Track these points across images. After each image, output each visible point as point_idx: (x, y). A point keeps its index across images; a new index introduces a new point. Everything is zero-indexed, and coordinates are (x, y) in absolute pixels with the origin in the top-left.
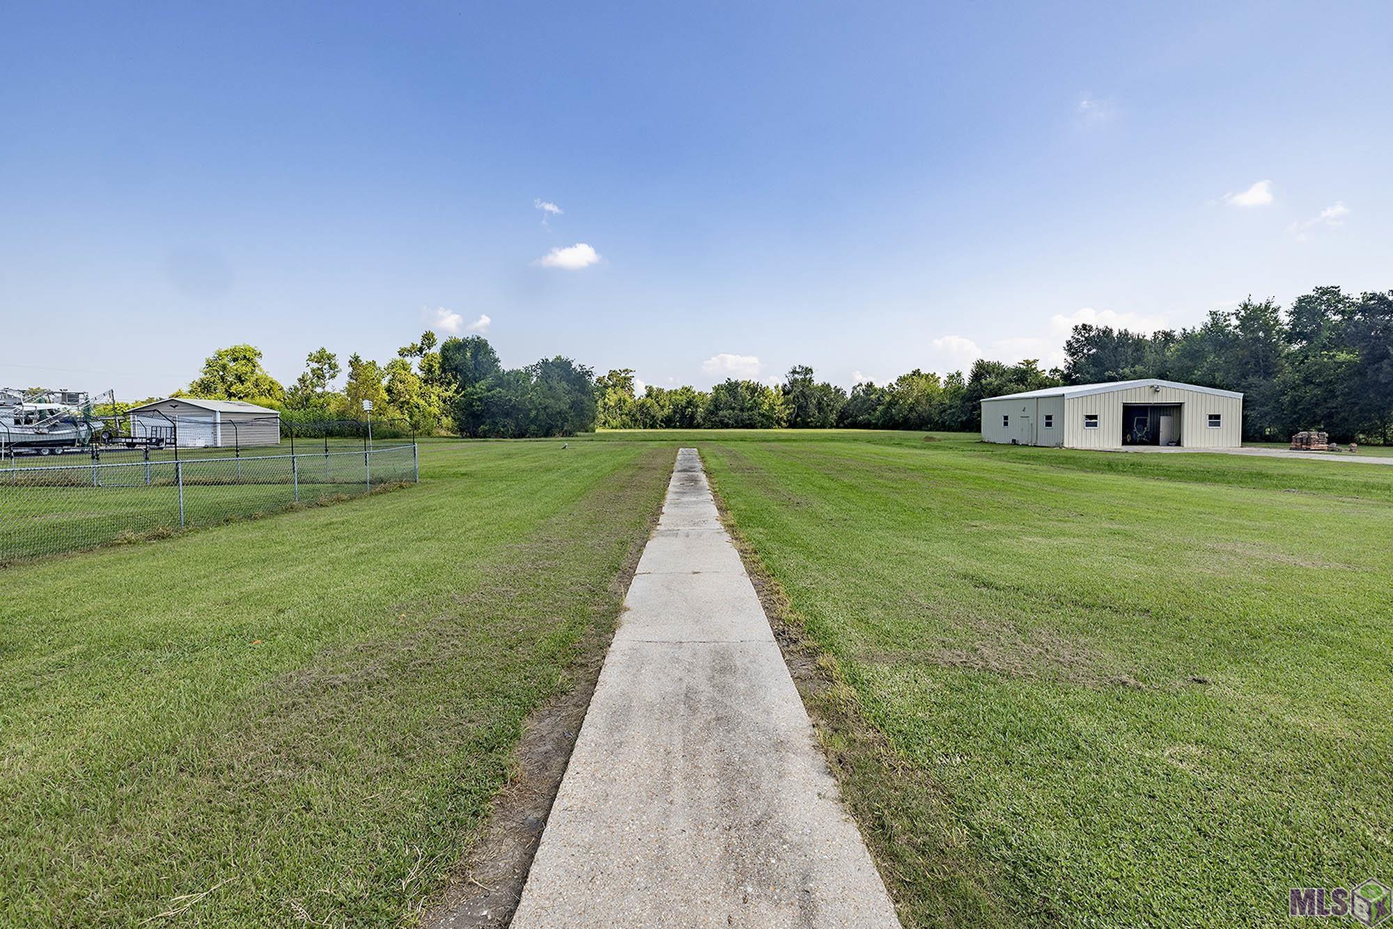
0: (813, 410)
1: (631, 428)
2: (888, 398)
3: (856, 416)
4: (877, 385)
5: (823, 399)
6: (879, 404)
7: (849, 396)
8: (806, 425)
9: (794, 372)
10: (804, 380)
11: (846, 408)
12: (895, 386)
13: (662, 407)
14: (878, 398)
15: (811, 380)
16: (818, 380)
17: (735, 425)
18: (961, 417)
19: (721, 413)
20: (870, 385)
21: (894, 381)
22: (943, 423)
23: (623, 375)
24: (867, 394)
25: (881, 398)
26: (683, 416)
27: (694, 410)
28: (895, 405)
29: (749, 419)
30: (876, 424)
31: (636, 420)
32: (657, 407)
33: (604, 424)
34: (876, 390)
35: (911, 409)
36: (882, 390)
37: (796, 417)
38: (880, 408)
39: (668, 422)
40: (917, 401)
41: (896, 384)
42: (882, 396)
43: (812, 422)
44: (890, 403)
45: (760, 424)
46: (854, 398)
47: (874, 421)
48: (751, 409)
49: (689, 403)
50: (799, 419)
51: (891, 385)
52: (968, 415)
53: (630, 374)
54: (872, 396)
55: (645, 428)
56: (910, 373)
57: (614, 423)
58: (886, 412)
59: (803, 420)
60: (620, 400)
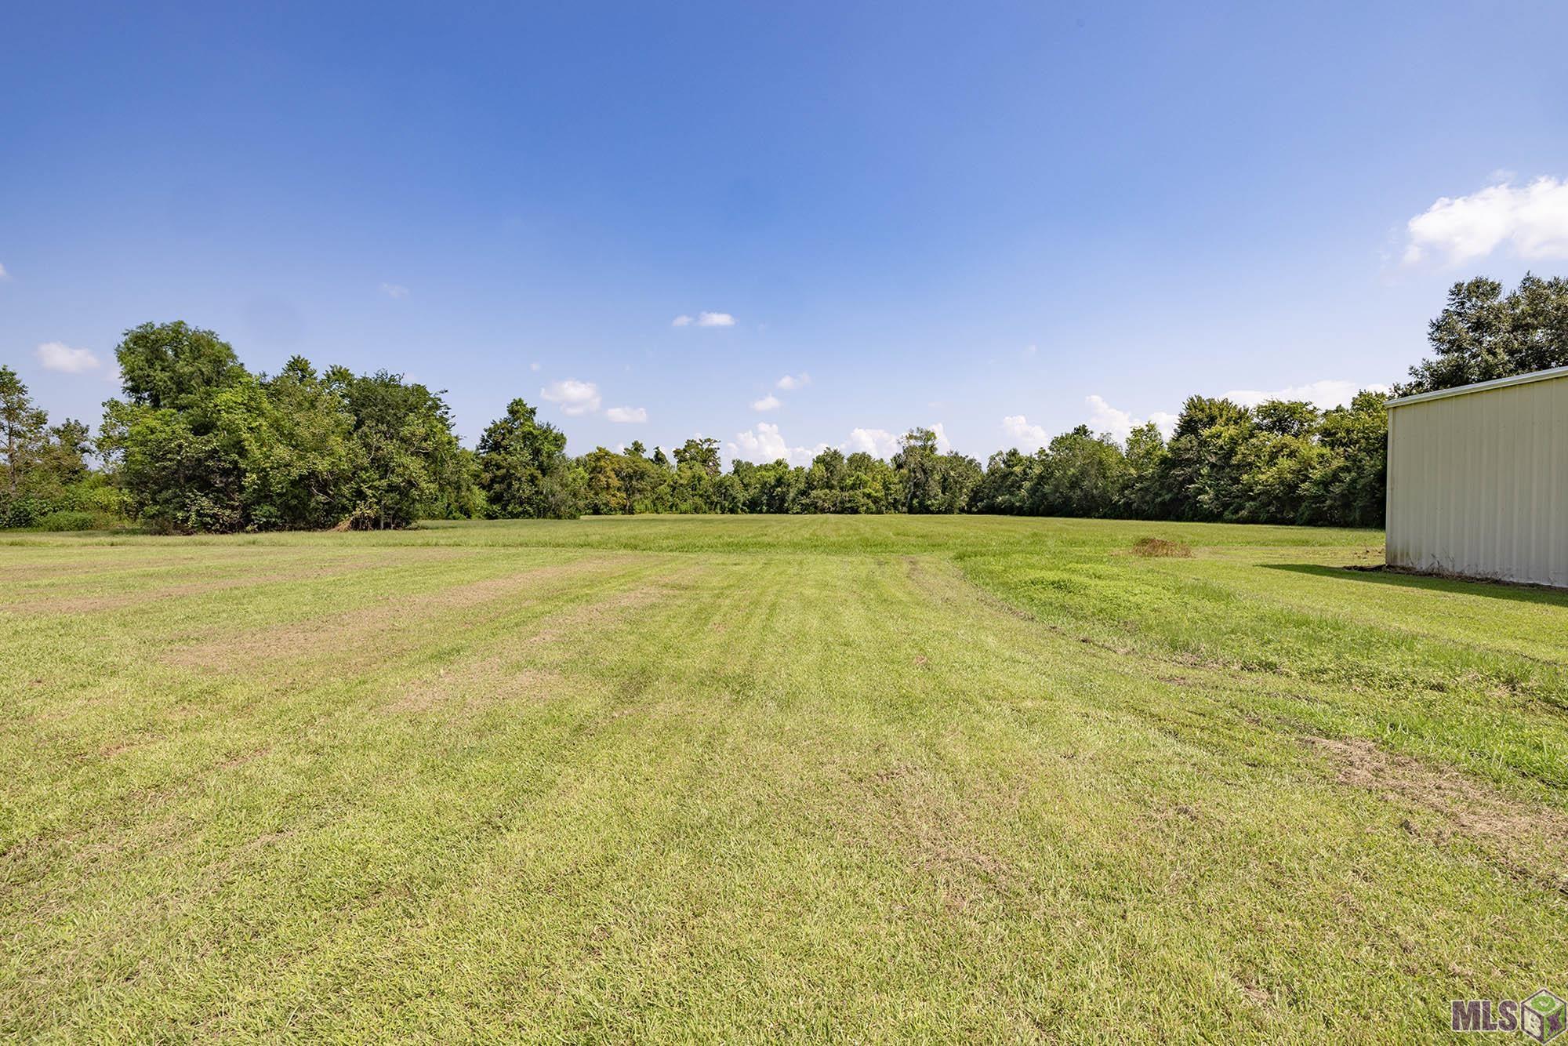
0: (935, 488)
1: (705, 512)
2: (1037, 470)
3: (994, 496)
4: (1024, 453)
5: (949, 474)
6: (1025, 479)
7: (985, 469)
8: (925, 510)
9: (911, 437)
10: (924, 448)
11: (981, 486)
12: (1048, 451)
13: (746, 486)
14: (1024, 471)
15: (933, 449)
16: (943, 448)
17: (832, 509)
18: (1160, 495)
19: (814, 493)
20: (1014, 453)
21: (1046, 445)
22: (1128, 505)
23: (705, 446)
24: (1009, 466)
25: (1028, 470)
26: (771, 497)
27: (784, 489)
28: (1050, 478)
29: (850, 501)
30: (1021, 508)
31: (712, 503)
32: (738, 486)
33: (671, 507)
34: (1021, 460)
35: (1075, 484)
36: (1031, 460)
37: (912, 499)
38: (1027, 484)
39: (753, 506)
40: (1084, 473)
41: (1051, 449)
42: (1030, 468)
43: (933, 505)
44: (1041, 477)
45: (865, 508)
46: (992, 473)
47: (1018, 504)
48: (853, 487)
49: (779, 482)
50: (915, 502)
51: (1042, 452)
52: (1175, 490)
53: (715, 446)
54: (1015, 468)
55: (723, 513)
56: (1071, 431)
57: (683, 507)
58: (1033, 491)
59: (921, 503)
60: (694, 477)
